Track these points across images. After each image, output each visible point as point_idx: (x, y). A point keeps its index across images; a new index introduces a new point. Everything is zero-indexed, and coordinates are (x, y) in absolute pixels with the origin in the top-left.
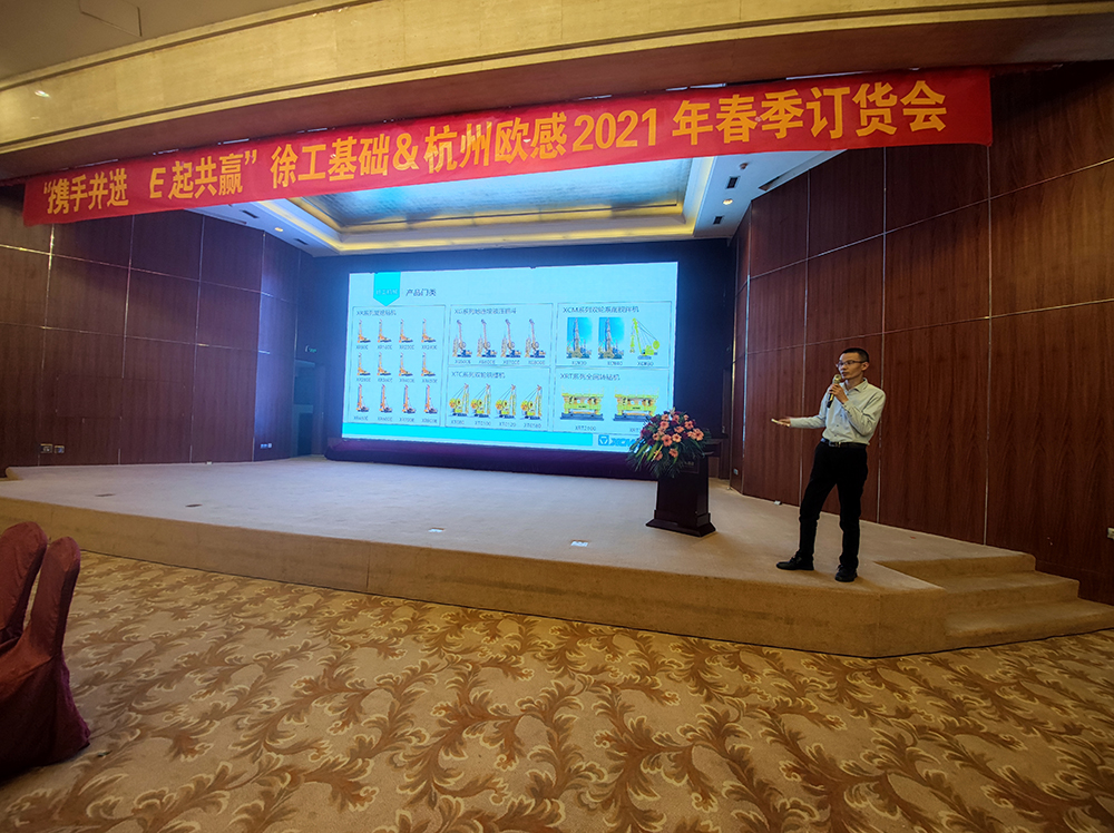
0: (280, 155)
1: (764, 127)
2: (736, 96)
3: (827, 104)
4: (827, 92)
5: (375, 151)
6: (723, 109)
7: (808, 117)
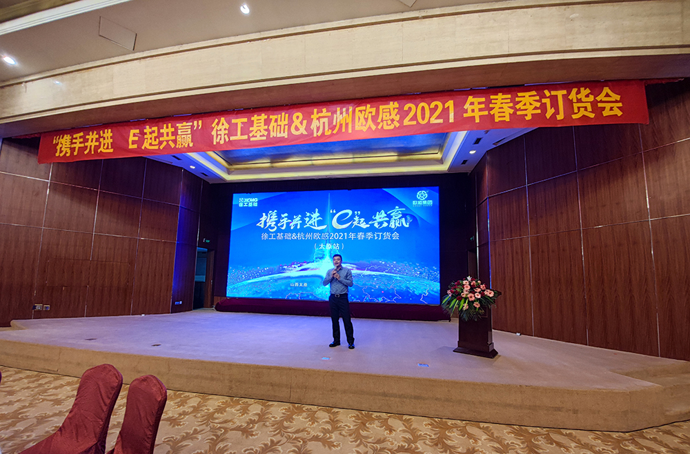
0: (218, 124)
1: (518, 113)
2: (500, 94)
3: (554, 100)
4: (553, 93)
5: (279, 123)
6: (493, 101)
7: (543, 107)
